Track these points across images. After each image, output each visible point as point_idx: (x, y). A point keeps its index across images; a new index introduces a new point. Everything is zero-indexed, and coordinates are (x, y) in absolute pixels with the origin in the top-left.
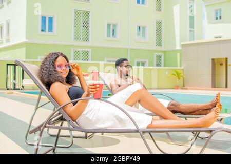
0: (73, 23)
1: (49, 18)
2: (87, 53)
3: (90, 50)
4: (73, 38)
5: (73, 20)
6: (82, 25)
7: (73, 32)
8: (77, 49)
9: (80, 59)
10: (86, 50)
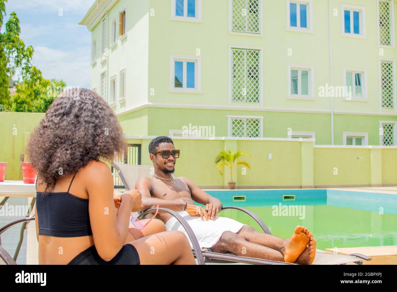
0: (230, 71)
1: (188, 64)
2: (256, 123)
3: (261, 118)
4: (230, 98)
5: (230, 66)
6: (246, 74)
7: (230, 87)
8: (239, 117)
9: (243, 134)
10: (255, 117)
